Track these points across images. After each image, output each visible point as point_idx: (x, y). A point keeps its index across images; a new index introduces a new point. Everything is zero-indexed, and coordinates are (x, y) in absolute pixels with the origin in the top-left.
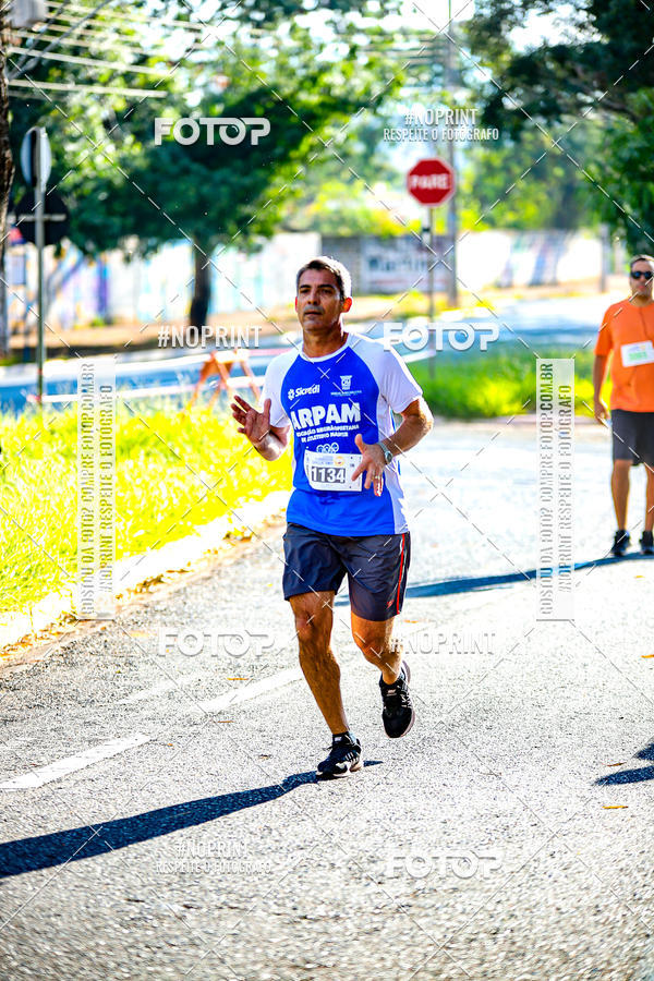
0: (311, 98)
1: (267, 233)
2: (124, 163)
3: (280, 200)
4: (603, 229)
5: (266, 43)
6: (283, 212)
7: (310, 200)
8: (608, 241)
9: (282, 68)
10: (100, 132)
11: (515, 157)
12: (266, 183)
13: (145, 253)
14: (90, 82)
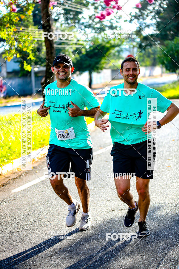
0: (108, 45)
1: (101, 69)
2: (76, 59)
3: (103, 64)
4: (161, 65)
5: (100, 36)
6: (104, 66)
7: (108, 63)
8: (162, 68)
9: (103, 41)
10: (71, 54)
11: (145, 54)
12: (100, 61)
13: (80, 74)
14: (69, 45)
